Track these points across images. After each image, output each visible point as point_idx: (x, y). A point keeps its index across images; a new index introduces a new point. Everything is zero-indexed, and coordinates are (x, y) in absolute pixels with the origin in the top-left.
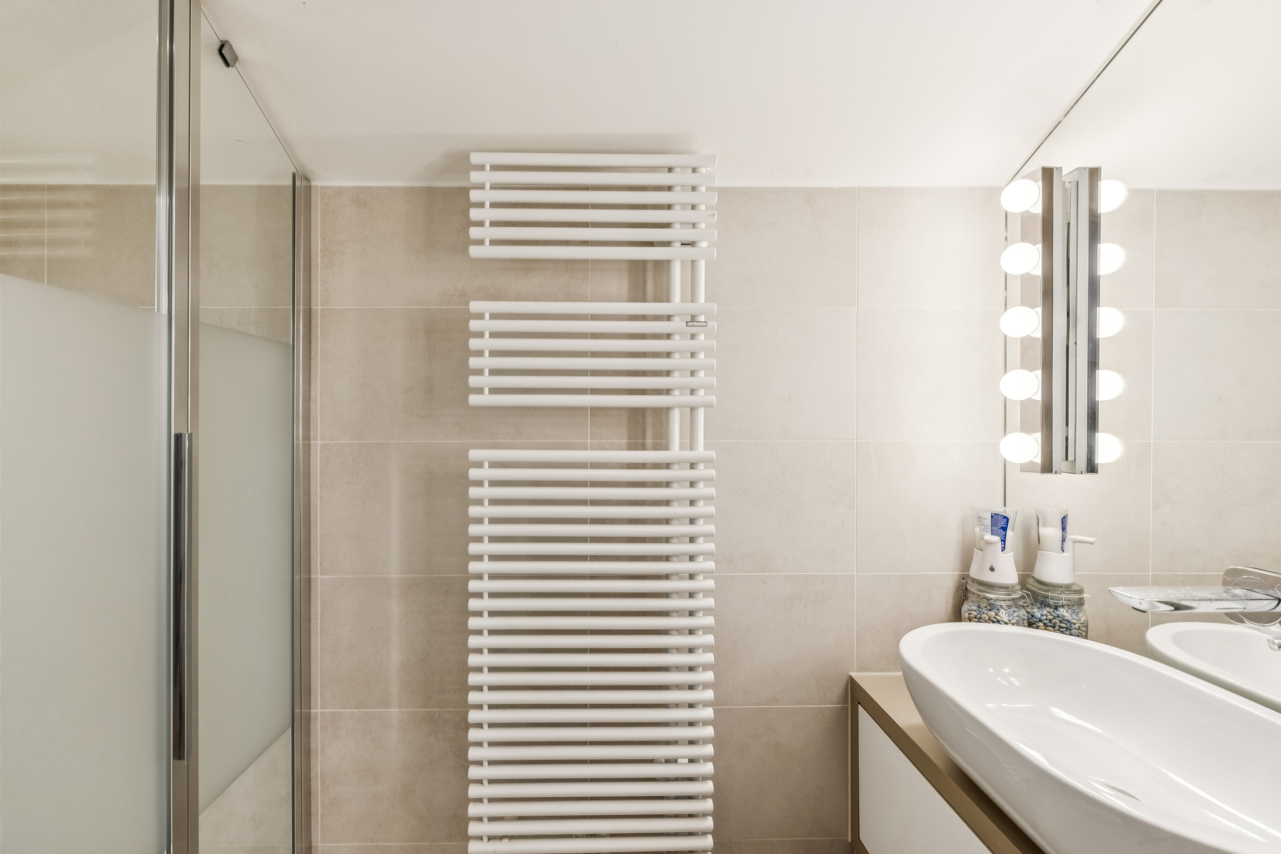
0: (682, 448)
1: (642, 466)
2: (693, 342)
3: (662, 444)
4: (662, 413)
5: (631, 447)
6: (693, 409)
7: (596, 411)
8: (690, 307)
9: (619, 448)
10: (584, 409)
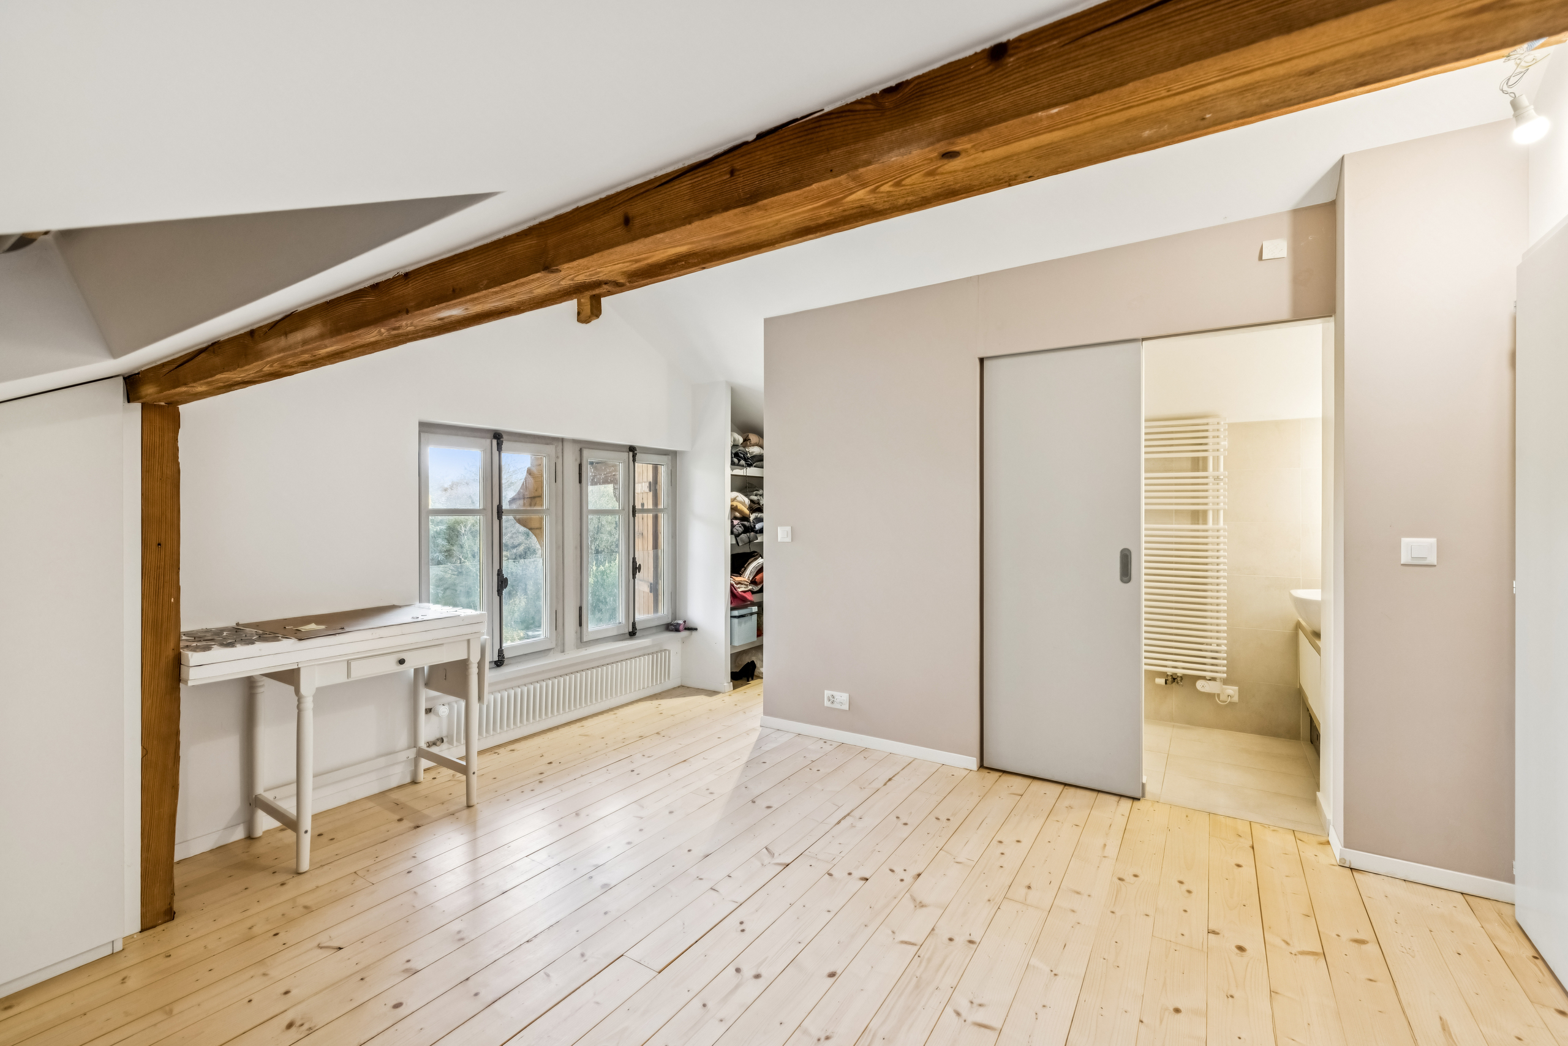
0: (1213, 524)
1: (1198, 531)
2: (1218, 486)
3: (1205, 522)
4: (1205, 512)
5: (1192, 524)
6: (1218, 511)
7: (1177, 511)
8: (1216, 473)
9: (1187, 524)
10: (1172, 510)
